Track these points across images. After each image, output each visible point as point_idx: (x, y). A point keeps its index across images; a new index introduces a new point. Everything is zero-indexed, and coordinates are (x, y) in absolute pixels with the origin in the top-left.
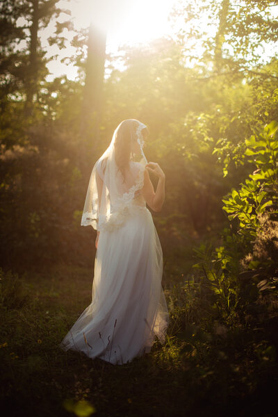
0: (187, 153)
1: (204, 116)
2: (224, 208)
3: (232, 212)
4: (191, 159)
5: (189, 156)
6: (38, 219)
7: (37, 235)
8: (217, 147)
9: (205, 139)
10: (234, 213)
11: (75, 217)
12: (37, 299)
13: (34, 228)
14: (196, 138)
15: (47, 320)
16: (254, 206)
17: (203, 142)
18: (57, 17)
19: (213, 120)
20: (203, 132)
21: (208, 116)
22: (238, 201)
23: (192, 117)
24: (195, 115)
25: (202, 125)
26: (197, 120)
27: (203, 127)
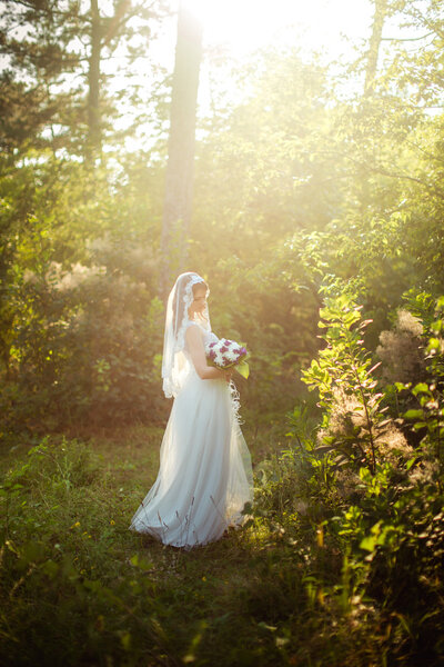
0: (294, 284)
1: (316, 234)
2: (302, 379)
3: (311, 383)
5: (297, 289)
6: (107, 367)
7: (106, 388)
9: (319, 265)
10: (314, 384)
11: (156, 364)
12: (109, 473)
13: (102, 380)
14: (306, 264)
15: (121, 499)
17: (316, 266)
18: (128, 39)
19: (327, 239)
20: (314, 256)
21: (322, 234)
22: (316, 372)
23: (300, 236)
24: (305, 233)
25: (314, 246)
26: (306, 240)
27: (315, 250)
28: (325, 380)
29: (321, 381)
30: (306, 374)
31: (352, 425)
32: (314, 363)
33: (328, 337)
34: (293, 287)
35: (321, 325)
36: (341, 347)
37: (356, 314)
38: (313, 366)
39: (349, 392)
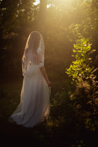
0: (70, 39)
1: (78, 25)
2: (66, 72)
3: (70, 74)
4: (71, 42)
5: (71, 41)
6: (16, 61)
7: (16, 67)
8: (78, 39)
9: (78, 34)
10: (71, 74)
14: (74, 34)
16: (78, 72)
17: (77, 35)
19: (81, 26)
20: (77, 31)
21: (79, 25)
22: (72, 70)
23: (73, 25)
24: (74, 24)
25: (77, 28)
26: (75, 26)
27: (77, 29)
28: (75, 73)
29: (74, 73)
30: (68, 70)
31: (85, 92)
32: (71, 66)
33: (77, 56)
34: (70, 40)
35: (74, 51)
36: (82, 60)
37: (89, 47)
38: (71, 67)
39: (84, 79)
